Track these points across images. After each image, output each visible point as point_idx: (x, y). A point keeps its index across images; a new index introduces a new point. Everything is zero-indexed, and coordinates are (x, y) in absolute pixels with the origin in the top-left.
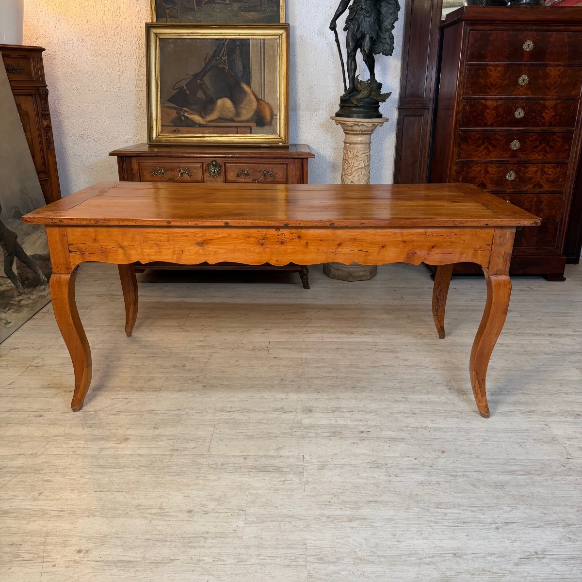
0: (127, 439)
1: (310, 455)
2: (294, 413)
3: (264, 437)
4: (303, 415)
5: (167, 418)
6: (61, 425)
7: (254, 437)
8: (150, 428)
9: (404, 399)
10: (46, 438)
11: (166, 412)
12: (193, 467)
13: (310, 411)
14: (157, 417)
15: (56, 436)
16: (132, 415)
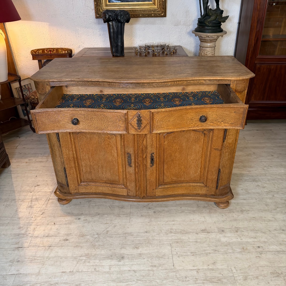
0: (123, 258)
1: (235, 268)
2: (214, 233)
3: (203, 254)
4: (220, 235)
5: (141, 239)
6: (81, 247)
7: (197, 253)
8: (134, 248)
9: (274, 219)
10: (75, 258)
11: (139, 234)
12: (169, 280)
13: (223, 231)
14: (135, 239)
15: (81, 256)
16: (120, 237)
